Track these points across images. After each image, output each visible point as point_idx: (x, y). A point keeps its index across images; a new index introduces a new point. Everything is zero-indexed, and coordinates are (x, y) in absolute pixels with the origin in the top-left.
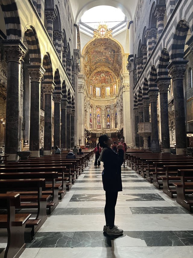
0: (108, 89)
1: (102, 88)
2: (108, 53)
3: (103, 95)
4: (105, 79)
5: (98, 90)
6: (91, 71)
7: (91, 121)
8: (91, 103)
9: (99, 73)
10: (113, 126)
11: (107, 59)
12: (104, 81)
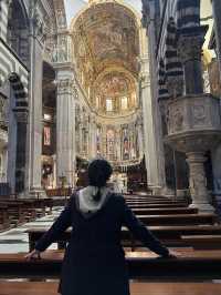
0: (124, 101)
1: (115, 100)
2: (118, 38)
3: (117, 109)
4: (119, 86)
5: (109, 103)
6: (96, 72)
7: (98, 148)
8: (98, 121)
9: (109, 77)
10: (133, 155)
11: (118, 50)
12: (118, 88)
